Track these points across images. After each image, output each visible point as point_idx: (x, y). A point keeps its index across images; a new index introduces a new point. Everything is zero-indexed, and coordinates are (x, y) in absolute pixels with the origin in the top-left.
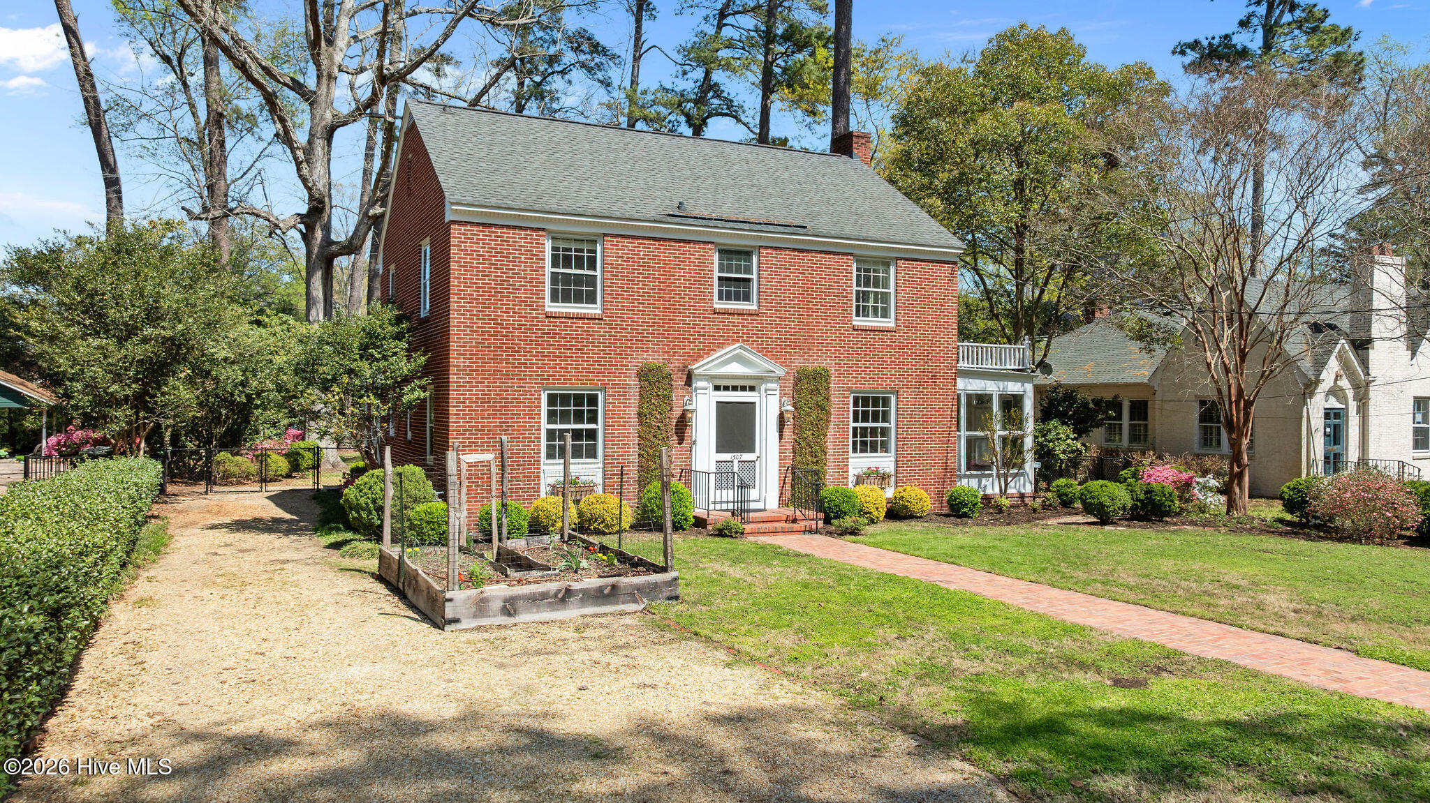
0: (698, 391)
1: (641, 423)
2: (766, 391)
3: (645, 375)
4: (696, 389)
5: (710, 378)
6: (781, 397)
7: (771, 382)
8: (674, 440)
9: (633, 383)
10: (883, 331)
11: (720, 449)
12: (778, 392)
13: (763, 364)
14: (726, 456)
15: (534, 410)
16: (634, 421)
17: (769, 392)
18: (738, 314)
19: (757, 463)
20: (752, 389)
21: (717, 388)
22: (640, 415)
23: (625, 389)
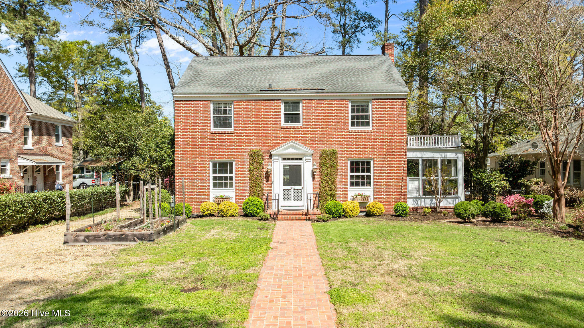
1: (250, 174)
2: (305, 160)
3: (253, 155)
4: (273, 160)
5: (280, 155)
7: (308, 156)
8: (264, 181)
9: (247, 158)
10: (365, 132)
11: (285, 184)
12: (312, 160)
13: (303, 149)
14: (288, 187)
15: (207, 169)
16: (247, 173)
18: (292, 128)
19: (302, 190)
20: (300, 159)
21: (284, 159)
22: (250, 170)
23: (243, 160)
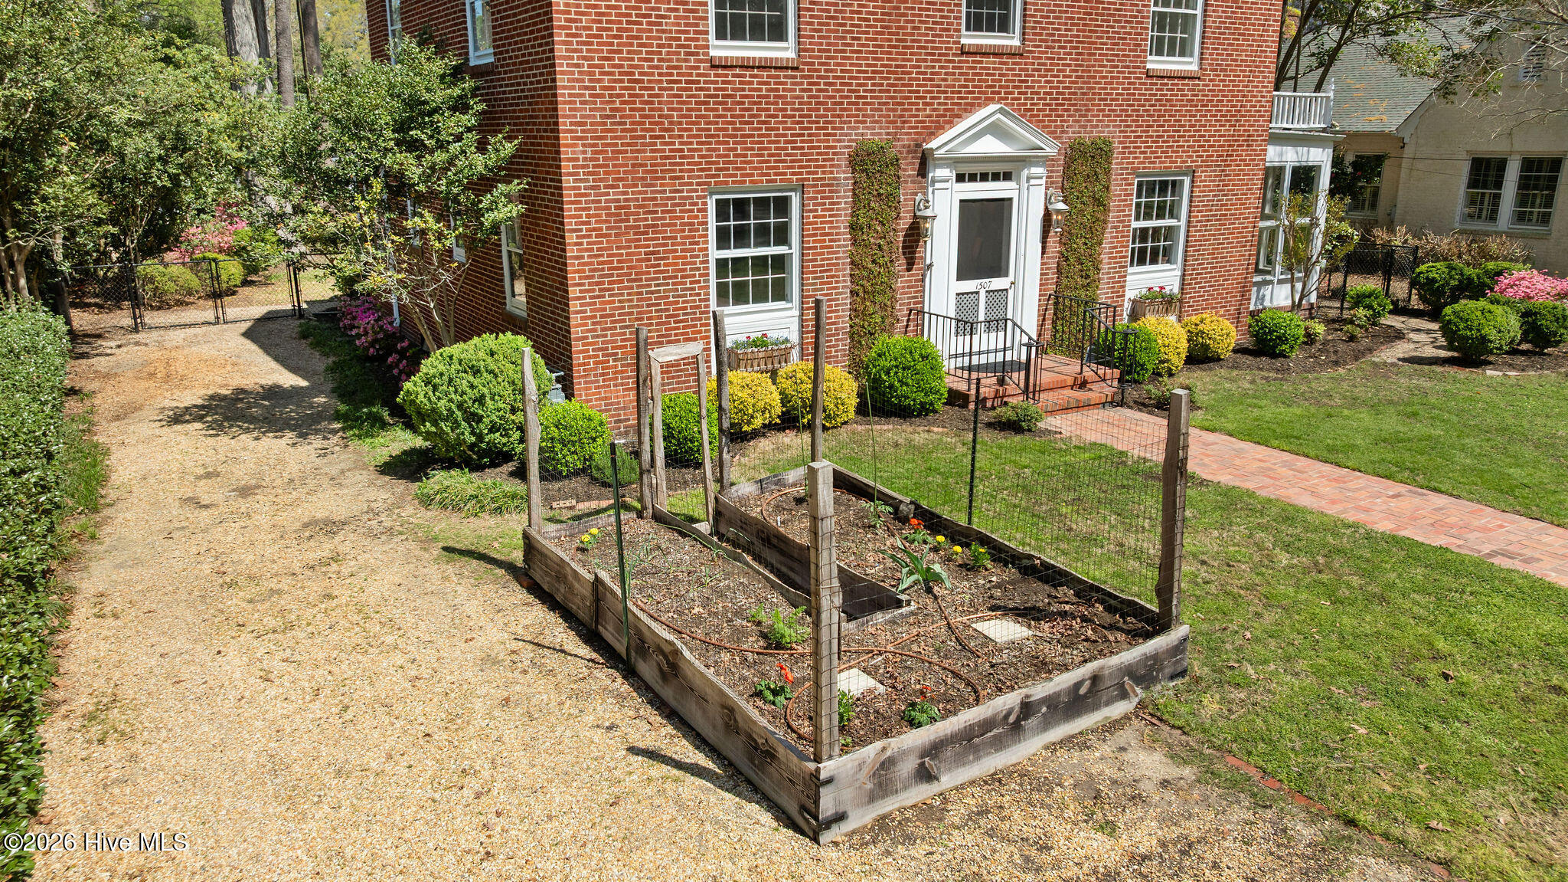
0: (938, 186)
1: (854, 241)
2: (1029, 179)
3: (863, 161)
4: (934, 181)
5: (954, 162)
6: (1047, 188)
7: (1037, 165)
8: (900, 264)
9: (844, 176)
10: (1184, 78)
11: (962, 276)
12: (1043, 181)
13: (1028, 135)
14: (970, 285)
15: (695, 228)
16: (845, 239)
17: (1033, 182)
18: (995, 55)
19: (1011, 293)
20: (1007, 176)
21: (960, 178)
22: (853, 227)
23: (832, 186)
